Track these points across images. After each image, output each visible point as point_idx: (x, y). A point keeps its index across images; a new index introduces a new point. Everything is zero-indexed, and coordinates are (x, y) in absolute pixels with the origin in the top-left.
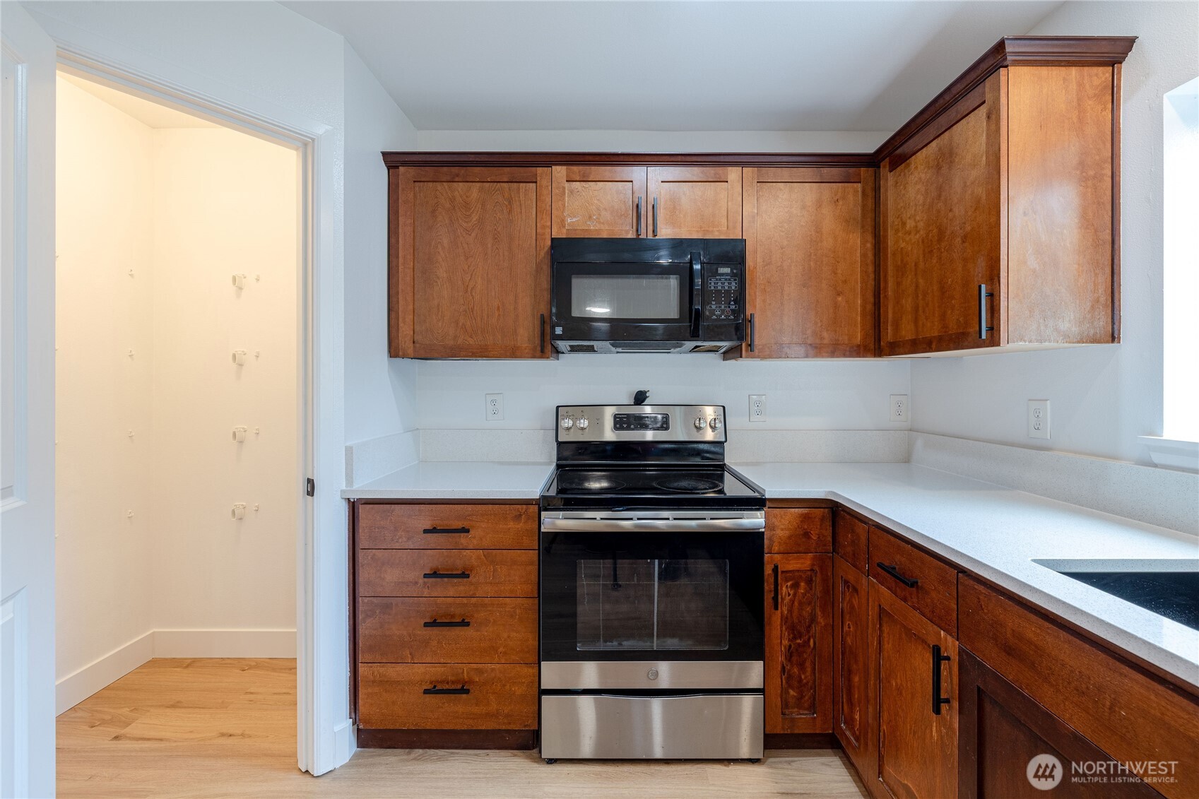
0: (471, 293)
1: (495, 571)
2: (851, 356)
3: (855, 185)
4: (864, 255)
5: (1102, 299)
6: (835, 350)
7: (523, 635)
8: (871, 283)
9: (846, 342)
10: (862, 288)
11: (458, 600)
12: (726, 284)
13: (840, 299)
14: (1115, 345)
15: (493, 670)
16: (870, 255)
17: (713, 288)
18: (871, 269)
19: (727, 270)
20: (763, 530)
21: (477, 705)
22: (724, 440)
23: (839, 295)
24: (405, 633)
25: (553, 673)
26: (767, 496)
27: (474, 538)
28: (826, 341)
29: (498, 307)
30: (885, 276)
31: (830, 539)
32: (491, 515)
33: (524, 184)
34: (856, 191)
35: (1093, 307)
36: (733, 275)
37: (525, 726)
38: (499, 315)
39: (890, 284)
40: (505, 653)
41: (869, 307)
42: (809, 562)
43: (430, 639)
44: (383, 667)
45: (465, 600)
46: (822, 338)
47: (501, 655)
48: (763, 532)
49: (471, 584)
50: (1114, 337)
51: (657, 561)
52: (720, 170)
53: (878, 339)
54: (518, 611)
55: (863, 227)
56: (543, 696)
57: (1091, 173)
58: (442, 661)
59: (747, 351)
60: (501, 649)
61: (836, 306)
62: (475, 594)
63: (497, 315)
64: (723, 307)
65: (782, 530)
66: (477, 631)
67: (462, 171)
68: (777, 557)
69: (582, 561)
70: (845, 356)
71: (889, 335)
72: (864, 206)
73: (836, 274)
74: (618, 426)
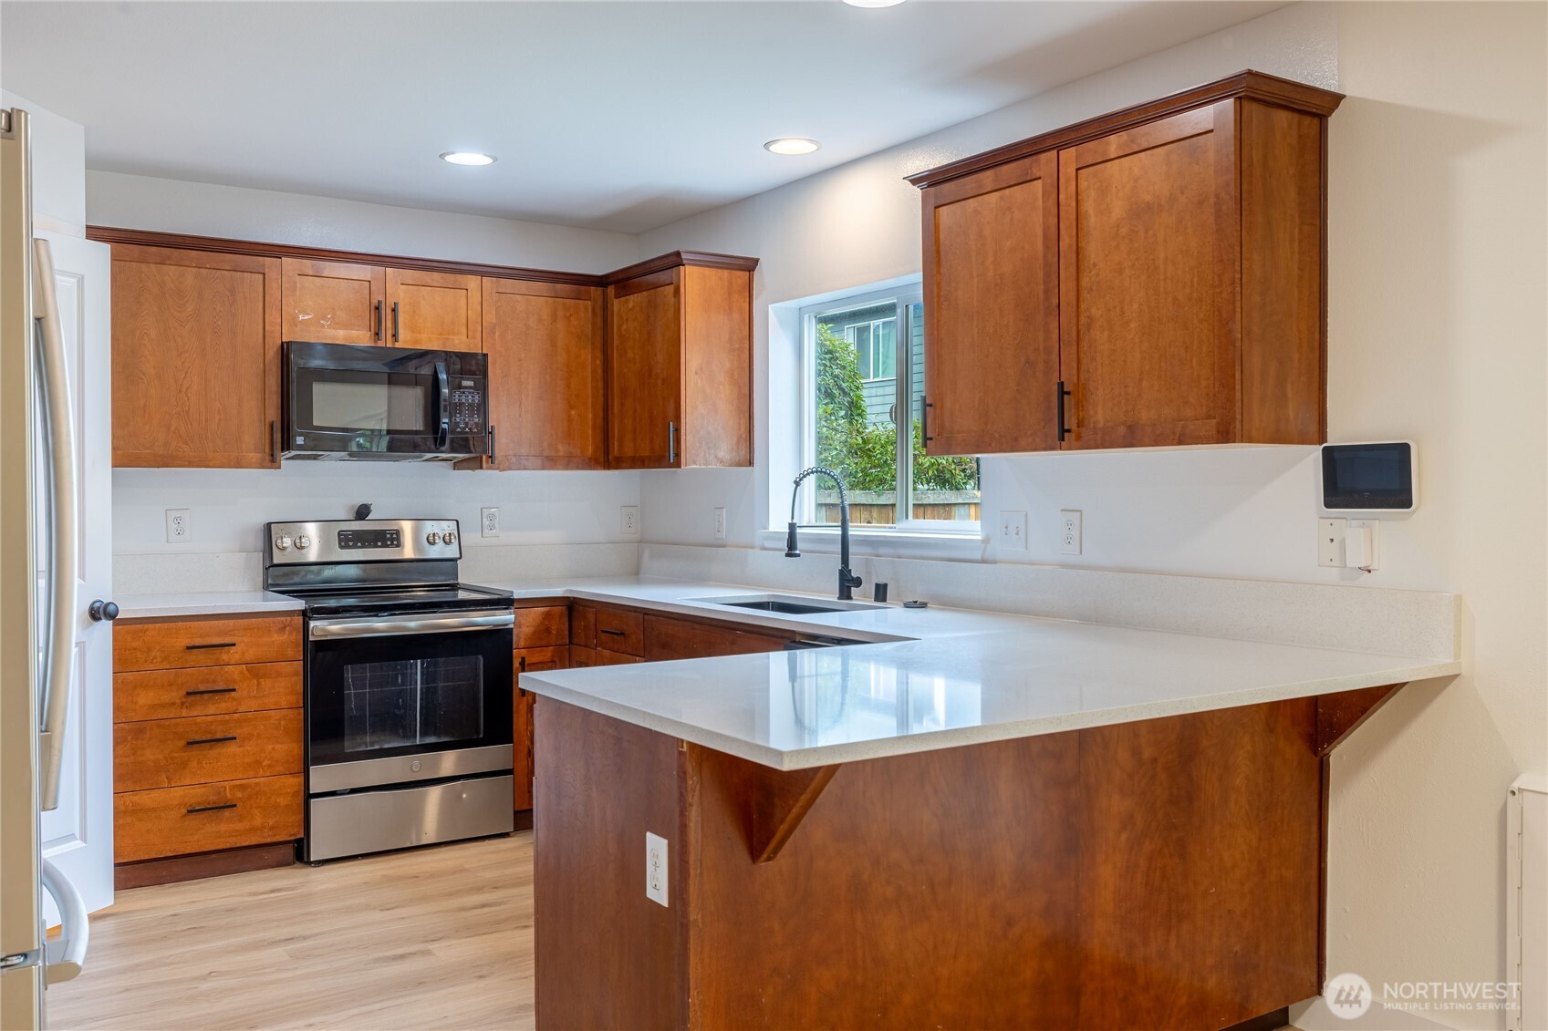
0: (186, 393)
1: (259, 684)
2: (583, 468)
3: (586, 302)
4: (594, 371)
5: (744, 436)
6: (570, 462)
7: (288, 747)
8: (601, 399)
9: (579, 455)
10: (592, 402)
11: (219, 718)
12: (470, 397)
13: (573, 412)
14: (751, 468)
15: (257, 784)
16: (600, 371)
17: (457, 400)
18: (600, 385)
19: (470, 383)
20: (512, 626)
21: (240, 821)
22: (458, 556)
23: (572, 408)
24: (161, 757)
25: (322, 777)
26: (515, 597)
27: (236, 653)
28: (561, 454)
29: (219, 411)
30: (612, 395)
31: (567, 632)
32: (254, 629)
33: (249, 274)
34: (586, 309)
35: (738, 441)
36: (475, 388)
37: (291, 836)
38: (220, 420)
39: (616, 403)
40: (270, 766)
41: (599, 421)
42: (549, 654)
43: (189, 760)
44: (136, 795)
45: (227, 717)
46: (557, 451)
47: (266, 769)
48: (512, 629)
49: (234, 699)
50: (751, 463)
51: (419, 662)
52: (459, 277)
53: (607, 451)
54: (282, 723)
55: (593, 343)
56: (312, 800)
57: (737, 346)
58: (203, 781)
59: (487, 462)
60: (266, 762)
61: (570, 420)
62: (238, 709)
63: (217, 418)
64: (467, 420)
65: (527, 627)
66: (240, 746)
67: (176, 253)
68: (523, 652)
69: (349, 666)
70: (578, 468)
71: (615, 451)
72: (594, 324)
73: (569, 387)
74: (343, 544)
